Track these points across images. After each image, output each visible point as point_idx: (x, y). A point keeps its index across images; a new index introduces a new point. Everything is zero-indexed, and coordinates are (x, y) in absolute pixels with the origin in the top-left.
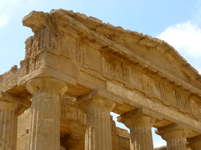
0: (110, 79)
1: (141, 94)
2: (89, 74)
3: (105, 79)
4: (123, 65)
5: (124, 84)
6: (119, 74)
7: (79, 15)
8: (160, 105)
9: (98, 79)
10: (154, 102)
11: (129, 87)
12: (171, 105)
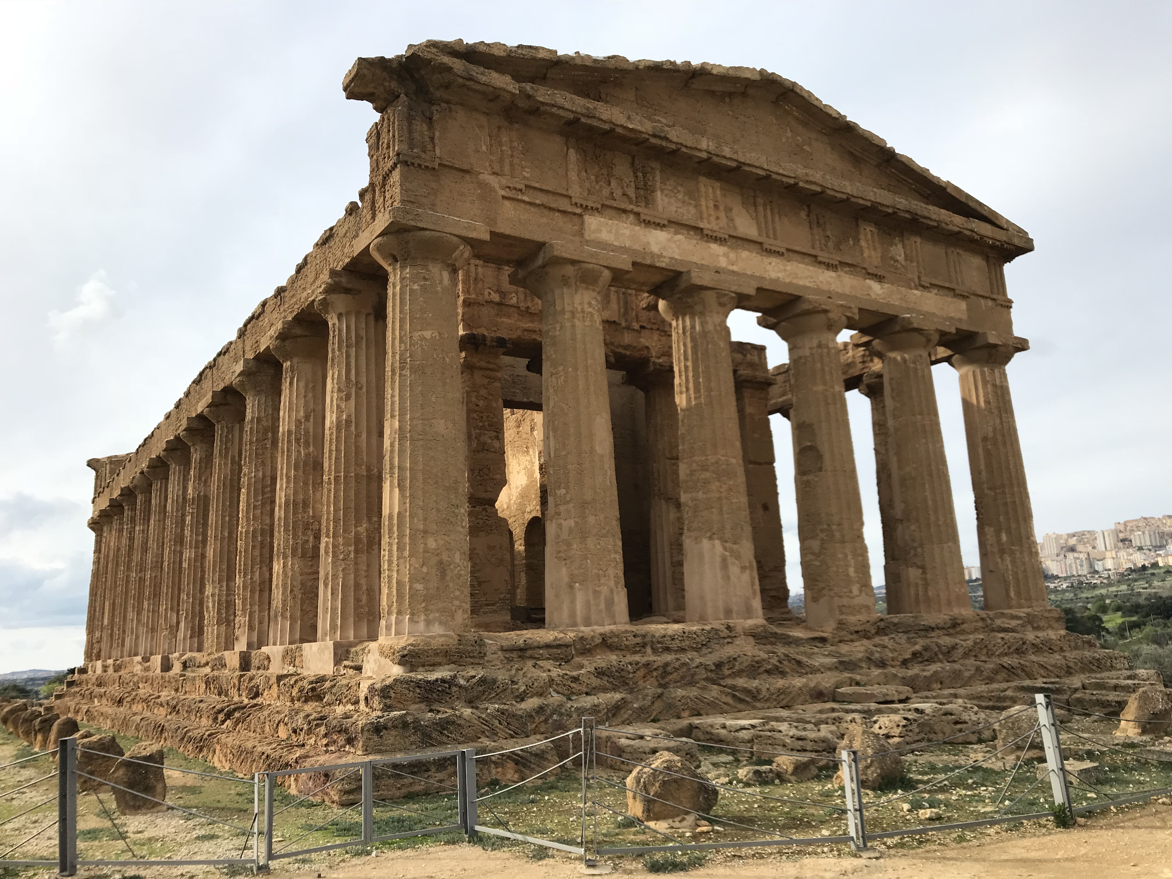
0: (595, 205)
1: (692, 233)
2: (531, 204)
3: (579, 211)
4: (637, 162)
5: (637, 214)
6: (622, 188)
7: (482, 48)
8: (754, 254)
9: (559, 211)
10: (732, 248)
11: (652, 220)
12: (788, 250)
